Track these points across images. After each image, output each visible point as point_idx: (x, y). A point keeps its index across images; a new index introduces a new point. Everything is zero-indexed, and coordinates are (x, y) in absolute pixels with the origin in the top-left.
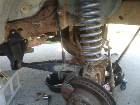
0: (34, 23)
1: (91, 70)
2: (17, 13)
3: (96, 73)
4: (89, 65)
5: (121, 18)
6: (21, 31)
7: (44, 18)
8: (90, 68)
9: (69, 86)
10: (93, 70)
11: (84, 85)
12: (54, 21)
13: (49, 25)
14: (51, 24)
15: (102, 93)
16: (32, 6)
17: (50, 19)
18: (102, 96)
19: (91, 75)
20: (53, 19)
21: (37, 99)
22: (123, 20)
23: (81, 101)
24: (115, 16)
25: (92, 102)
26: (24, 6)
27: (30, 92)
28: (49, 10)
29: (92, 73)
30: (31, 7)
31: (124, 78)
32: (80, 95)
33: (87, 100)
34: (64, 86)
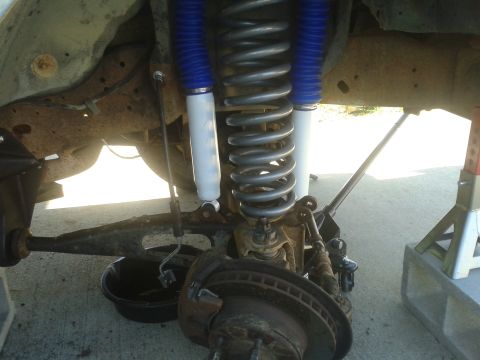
0: (71, 107)
1: (267, 236)
2: (16, 80)
3: (282, 244)
4: (260, 224)
5: (343, 87)
6: (26, 135)
7: (106, 89)
8: (262, 231)
9: (205, 294)
10: (273, 235)
11: (249, 281)
12: (138, 99)
13: (121, 111)
14: (129, 108)
15: (303, 295)
16: (67, 55)
17: (127, 93)
18: (305, 304)
19: (268, 251)
20: (136, 91)
21: (83, 352)
22: (348, 94)
23: (246, 334)
24: (326, 82)
25: (279, 331)
26: (41, 56)
27: (52, 328)
28: (122, 64)
29: (271, 243)
30: (65, 58)
31: (345, 254)
32: (240, 317)
33: (263, 326)
34: (189, 296)
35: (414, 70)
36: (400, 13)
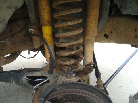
1: (71, 75)
5: (106, 36)
10: (74, 75)
12: (25, 39)
13: (18, 43)
14: (22, 42)
17: (20, 36)
20: (24, 36)
22: (108, 39)
24: (99, 34)
28: (19, 26)
35: (136, 30)
36: (130, 7)
